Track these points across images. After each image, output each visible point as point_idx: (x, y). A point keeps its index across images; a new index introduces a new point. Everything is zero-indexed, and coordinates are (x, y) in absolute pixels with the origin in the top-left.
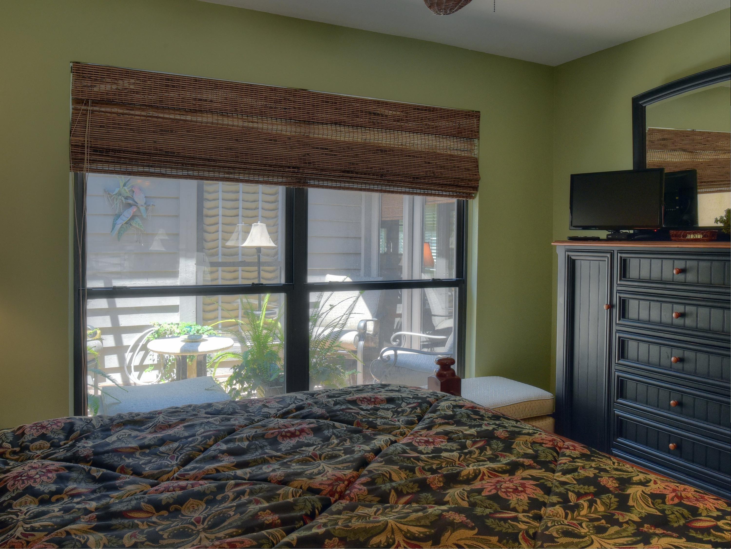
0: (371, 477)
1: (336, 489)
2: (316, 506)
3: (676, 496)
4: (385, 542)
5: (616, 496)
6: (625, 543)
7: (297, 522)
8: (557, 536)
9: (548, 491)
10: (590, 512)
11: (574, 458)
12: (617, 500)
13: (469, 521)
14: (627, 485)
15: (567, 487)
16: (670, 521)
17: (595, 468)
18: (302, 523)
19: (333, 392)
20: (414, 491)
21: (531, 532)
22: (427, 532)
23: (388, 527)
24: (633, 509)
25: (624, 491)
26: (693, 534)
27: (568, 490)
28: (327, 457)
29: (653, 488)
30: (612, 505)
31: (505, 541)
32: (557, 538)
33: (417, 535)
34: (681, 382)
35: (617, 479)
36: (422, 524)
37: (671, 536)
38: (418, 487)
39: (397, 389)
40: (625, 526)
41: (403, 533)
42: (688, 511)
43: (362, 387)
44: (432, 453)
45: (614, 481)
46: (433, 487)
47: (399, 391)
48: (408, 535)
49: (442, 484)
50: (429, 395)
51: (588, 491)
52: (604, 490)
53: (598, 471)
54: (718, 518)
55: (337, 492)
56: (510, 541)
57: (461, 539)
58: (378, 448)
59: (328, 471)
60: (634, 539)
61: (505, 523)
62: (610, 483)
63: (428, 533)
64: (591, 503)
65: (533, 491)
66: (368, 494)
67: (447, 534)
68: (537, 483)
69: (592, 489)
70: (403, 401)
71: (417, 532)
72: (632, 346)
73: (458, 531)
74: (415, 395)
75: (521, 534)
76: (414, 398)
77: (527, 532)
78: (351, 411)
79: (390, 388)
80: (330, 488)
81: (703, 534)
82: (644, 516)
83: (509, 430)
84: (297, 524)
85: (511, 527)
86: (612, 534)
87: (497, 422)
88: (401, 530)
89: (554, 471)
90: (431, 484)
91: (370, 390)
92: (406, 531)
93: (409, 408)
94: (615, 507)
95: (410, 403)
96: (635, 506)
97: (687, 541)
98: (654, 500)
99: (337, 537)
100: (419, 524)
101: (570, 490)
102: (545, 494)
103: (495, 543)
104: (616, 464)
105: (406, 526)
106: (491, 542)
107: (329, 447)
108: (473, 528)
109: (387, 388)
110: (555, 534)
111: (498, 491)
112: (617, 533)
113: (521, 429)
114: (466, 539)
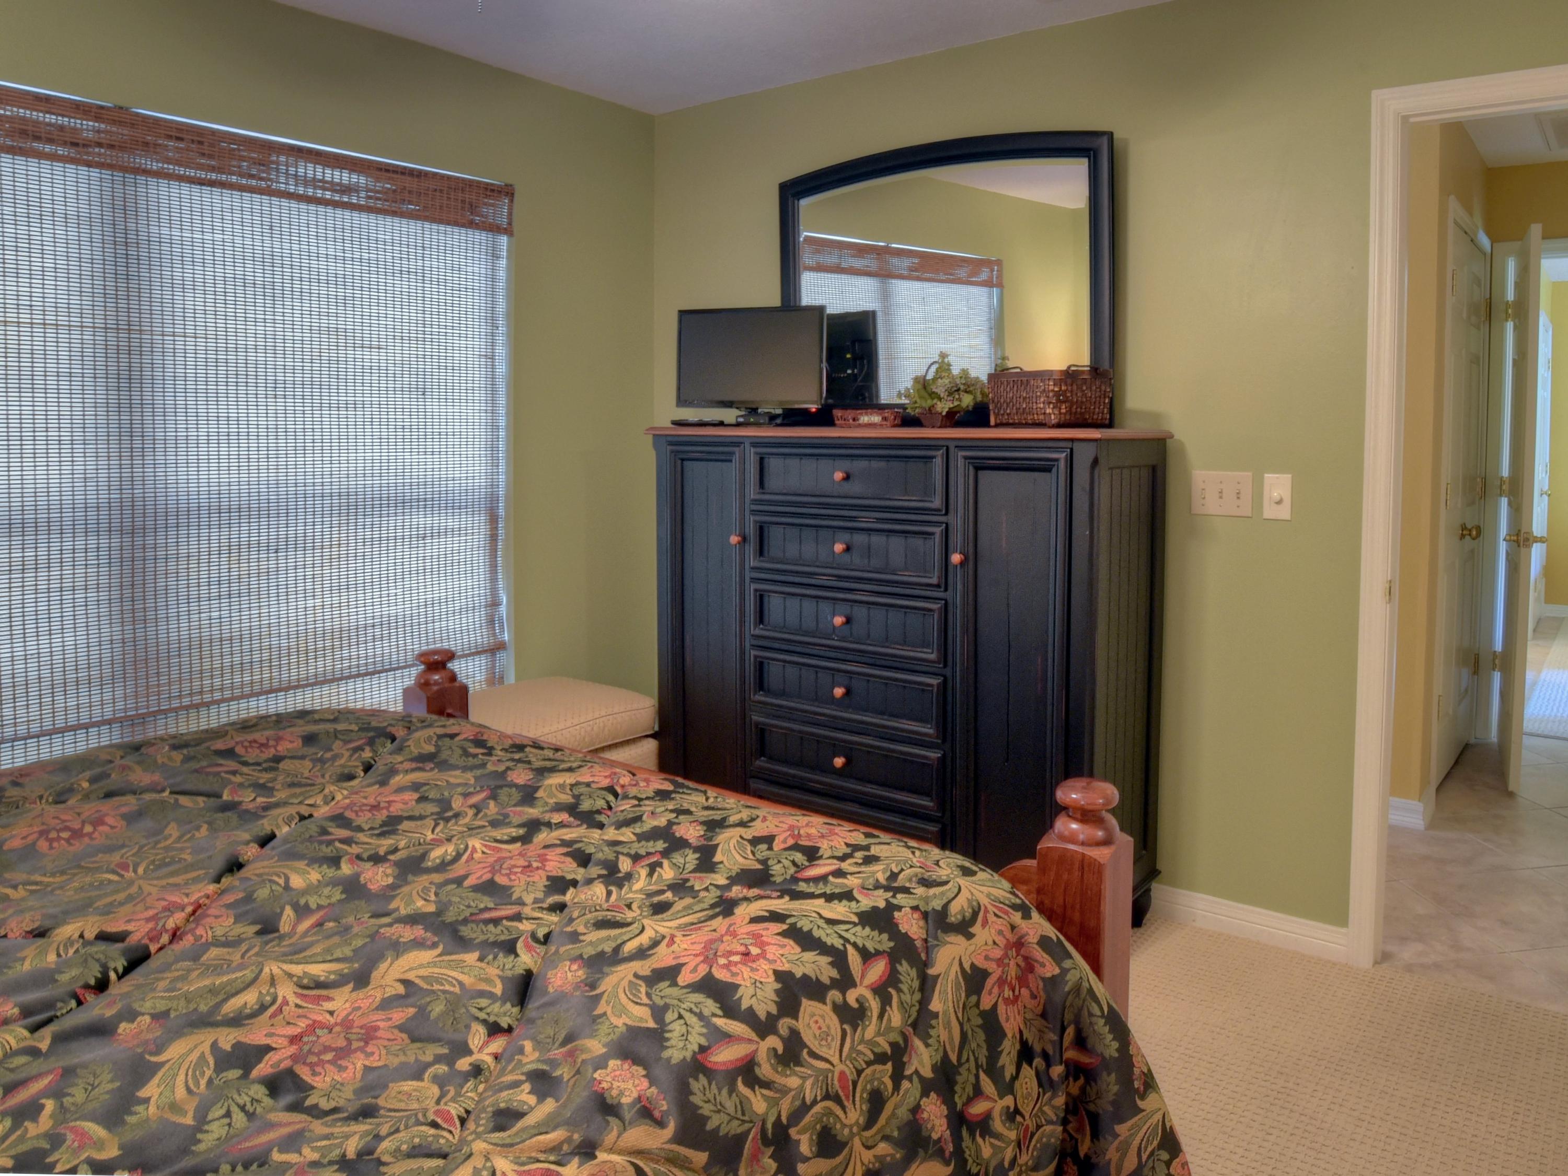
0: (245, 890)
1: (164, 926)
2: (112, 965)
3: (792, 836)
4: (256, 1003)
5: (696, 849)
6: (696, 921)
7: (59, 1005)
8: (585, 931)
9: (584, 860)
10: (649, 884)
11: (640, 800)
12: (697, 855)
13: (429, 934)
14: (717, 830)
15: (618, 848)
16: (772, 876)
17: (672, 811)
18: (73, 1003)
19: (185, 738)
20: (334, 900)
21: (541, 933)
22: (343, 969)
23: (263, 974)
24: (721, 866)
25: (711, 840)
26: (802, 887)
27: (618, 853)
28: (151, 867)
29: (759, 829)
30: (687, 866)
31: (491, 957)
32: (585, 934)
33: (322, 979)
34: (832, 655)
35: (703, 823)
36: (335, 956)
37: (769, 897)
38: (342, 893)
39: (332, 717)
40: (702, 894)
41: (295, 979)
42: (804, 854)
43: (255, 720)
44: (381, 826)
45: (697, 828)
46: (372, 887)
47: (335, 720)
48: (305, 981)
49: (390, 880)
50: (393, 722)
51: (652, 850)
52: (679, 844)
53: (675, 815)
54: (843, 858)
55: (167, 931)
56: (501, 955)
57: (411, 969)
58: (269, 832)
59: (150, 894)
60: (710, 913)
61: (495, 926)
62: (691, 831)
63: (346, 971)
64: (653, 868)
65: (560, 865)
66: (234, 923)
67: (383, 966)
68: (569, 850)
69: (660, 845)
70: (336, 737)
71: (322, 974)
72: (775, 604)
73: (405, 957)
74: (363, 724)
75: (521, 940)
76: (361, 729)
77: (534, 936)
78: (220, 769)
79: (316, 717)
80: (151, 925)
81: (817, 885)
82: (734, 874)
83: (534, 767)
84: (61, 1008)
85: (506, 932)
86: (679, 912)
87: (517, 756)
88: (290, 976)
89: (601, 826)
90: (369, 883)
91: (272, 725)
92: (301, 975)
93: (348, 750)
94: (693, 867)
95: (350, 741)
96: (725, 862)
97: (791, 899)
98: (755, 847)
99: (148, 1014)
100: (329, 958)
101: (622, 854)
102: (579, 865)
103: (473, 963)
104: (711, 800)
105: (300, 967)
106: (465, 964)
107: (159, 846)
108: (434, 946)
109: (309, 718)
110: (581, 929)
111: (494, 875)
112: (685, 908)
113: (554, 763)
114: (421, 966)
